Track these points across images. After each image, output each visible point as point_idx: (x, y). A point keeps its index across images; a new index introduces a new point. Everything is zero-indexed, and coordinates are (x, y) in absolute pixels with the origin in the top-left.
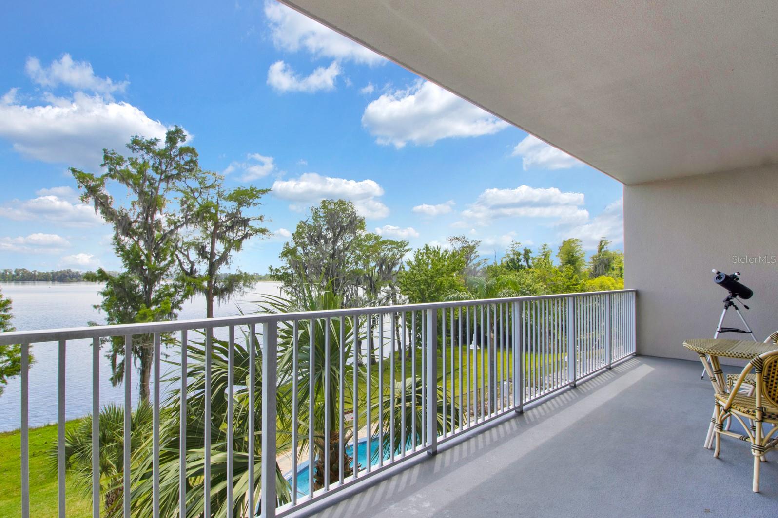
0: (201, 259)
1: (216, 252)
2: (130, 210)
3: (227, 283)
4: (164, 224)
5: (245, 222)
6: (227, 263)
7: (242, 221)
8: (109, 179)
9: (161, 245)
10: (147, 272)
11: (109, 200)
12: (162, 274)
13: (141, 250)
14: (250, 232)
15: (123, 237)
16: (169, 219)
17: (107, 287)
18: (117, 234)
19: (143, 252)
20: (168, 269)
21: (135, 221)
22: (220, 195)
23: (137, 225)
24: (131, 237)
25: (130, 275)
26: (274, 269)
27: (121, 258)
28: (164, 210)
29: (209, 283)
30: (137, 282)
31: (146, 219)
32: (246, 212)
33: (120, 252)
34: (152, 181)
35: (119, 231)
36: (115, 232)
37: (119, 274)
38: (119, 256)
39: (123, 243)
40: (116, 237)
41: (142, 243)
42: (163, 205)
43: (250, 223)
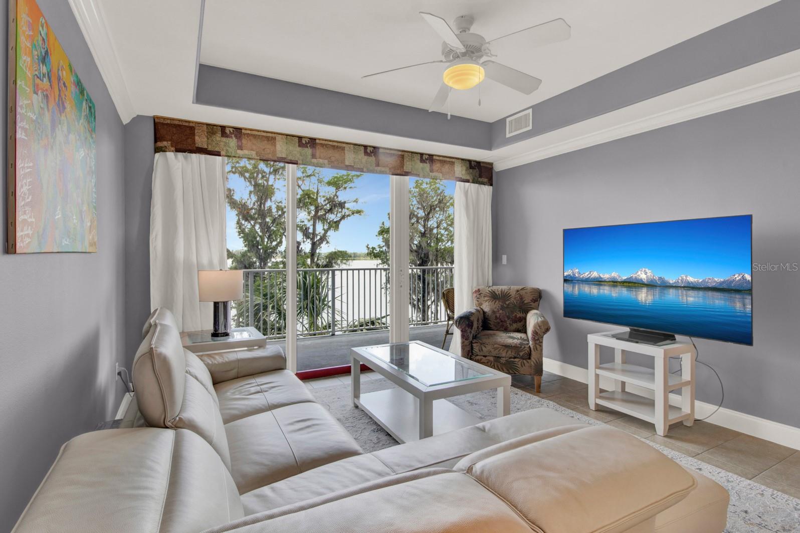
0: (305, 240)
1: (317, 232)
2: (248, 199)
3: (327, 260)
4: (274, 210)
5: (342, 205)
6: (328, 242)
7: (339, 204)
8: (232, 174)
9: (272, 228)
10: (261, 251)
11: (232, 192)
12: (272, 252)
13: (257, 232)
14: (347, 214)
15: (243, 222)
16: (278, 206)
17: (232, 263)
18: (239, 220)
19: (258, 235)
20: (277, 248)
21: (252, 209)
22: (320, 181)
23: (253, 211)
24: (249, 222)
25: (249, 254)
26: (371, 247)
27: (242, 239)
28: (273, 199)
29: (312, 260)
30: (254, 260)
31: (260, 206)
32: (342, 196)
33: (241, 235)
34: (264, 174)
35: (240, 217)
36: (237, 217)
37: (241, 252)
38: (240, 238)
39: (244, 227)
40: (238, 223)
41: (257, 227)
42: (273, 193)
43: (347, 205)
